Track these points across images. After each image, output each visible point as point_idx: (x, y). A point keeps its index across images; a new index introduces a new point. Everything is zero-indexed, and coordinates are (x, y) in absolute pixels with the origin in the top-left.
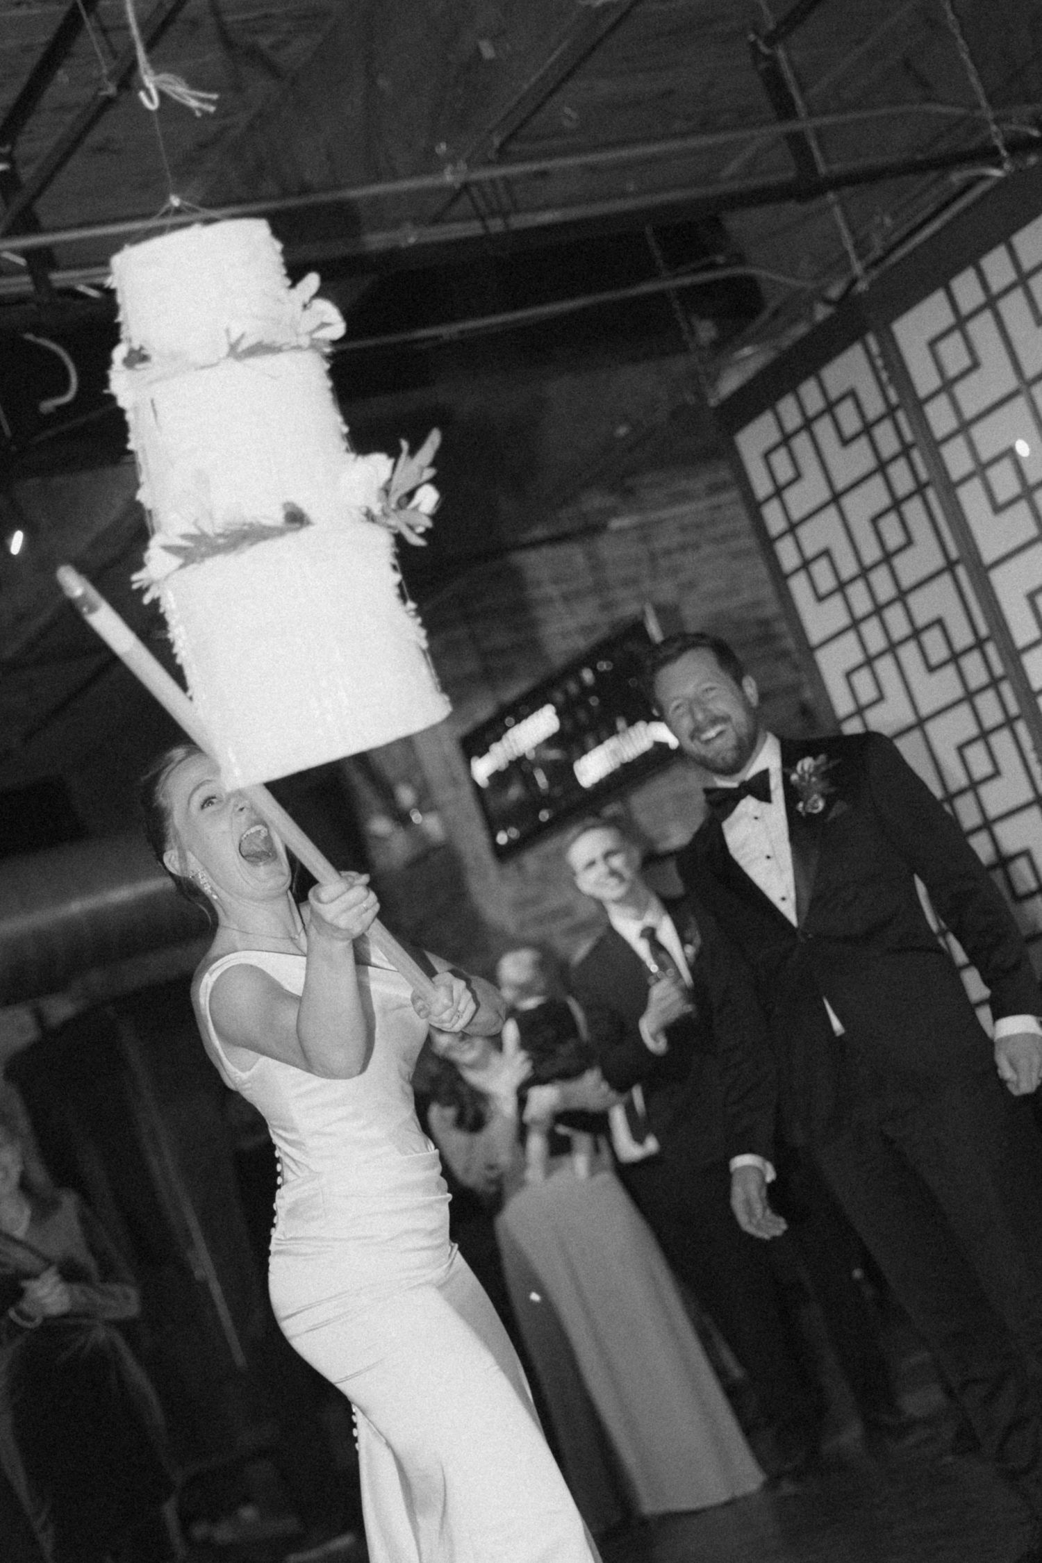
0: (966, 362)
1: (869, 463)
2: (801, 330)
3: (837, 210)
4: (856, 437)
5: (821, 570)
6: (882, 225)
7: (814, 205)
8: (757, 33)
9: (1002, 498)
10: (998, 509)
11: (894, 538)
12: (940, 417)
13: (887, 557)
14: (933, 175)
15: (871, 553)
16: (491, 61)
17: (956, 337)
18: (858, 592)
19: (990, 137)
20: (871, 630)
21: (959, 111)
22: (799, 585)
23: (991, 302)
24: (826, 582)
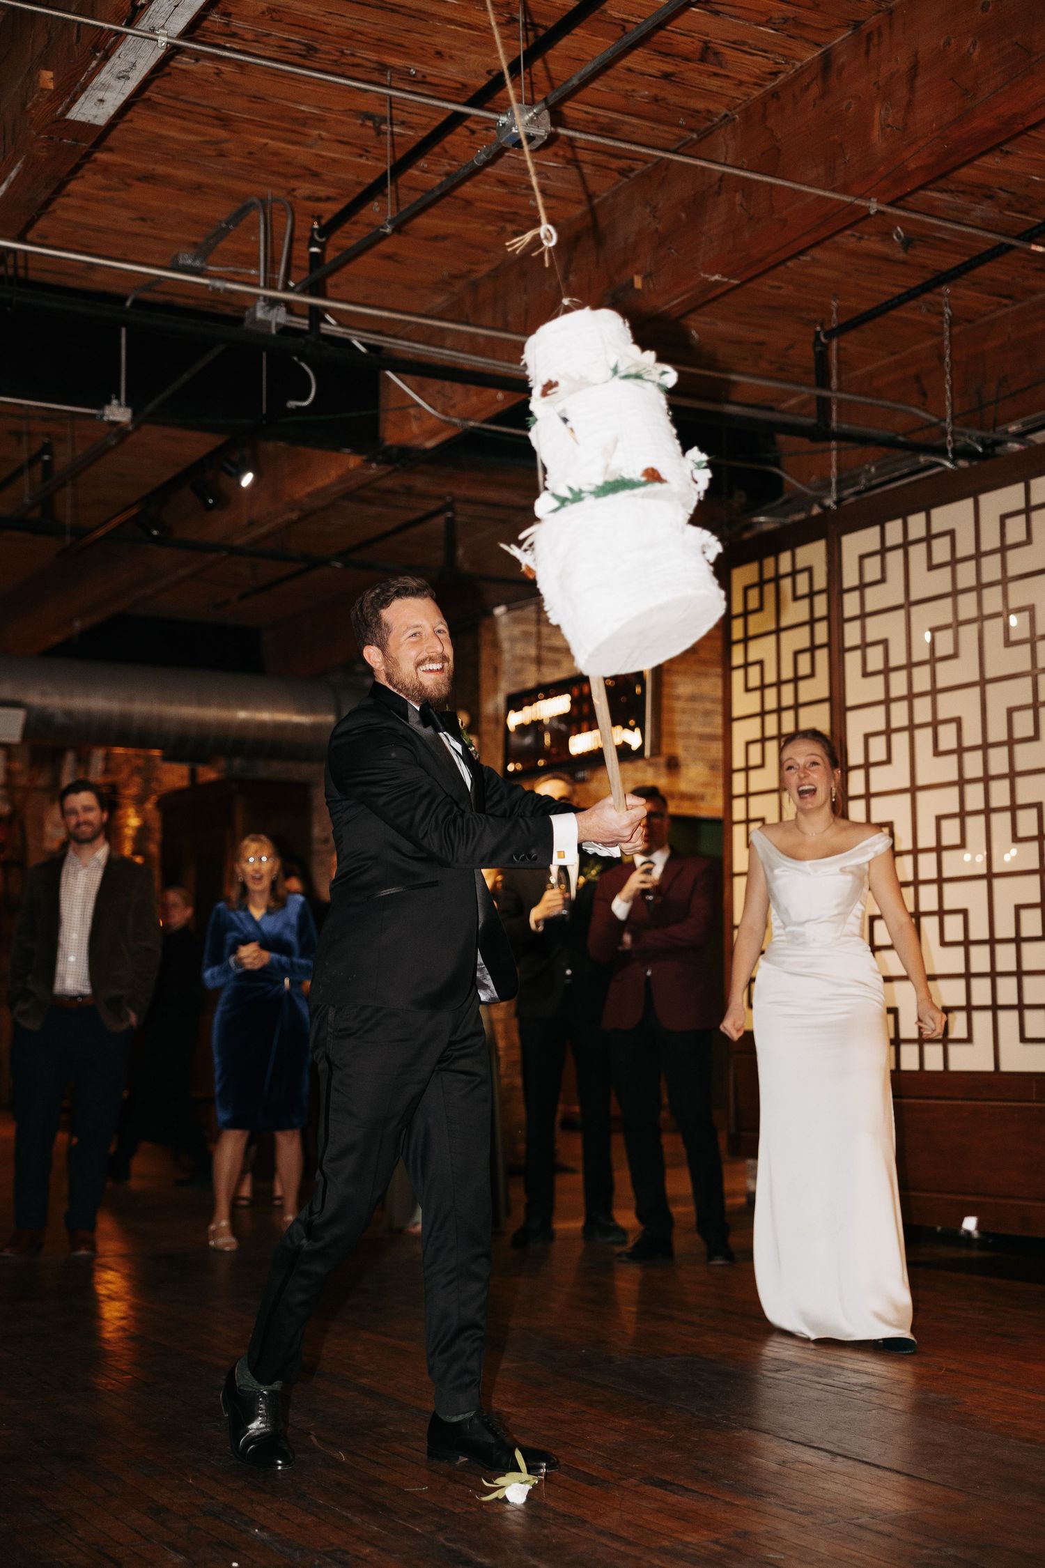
0: (878, 576)
1: (805, 616)
2: (800, 516)
3: (834, 453)
4: (803, 597)
5: (754, 672)
6: (869, 470)
7: (820, 446)
8: (822, 326)
9: (870, 668)
10: (866, 674)
11: (804, 669)
12: (851, 605)
13: (796, 679)
14: (908, 453)
15: (787, 673)
16: (638, 290)
17: (877, 559)
18: (771, 694)
19: (945, 444)
20: (771, 720)
21: (934, 420)
22: (737, 677)
23: (905, 545)
24: (754, 681)
